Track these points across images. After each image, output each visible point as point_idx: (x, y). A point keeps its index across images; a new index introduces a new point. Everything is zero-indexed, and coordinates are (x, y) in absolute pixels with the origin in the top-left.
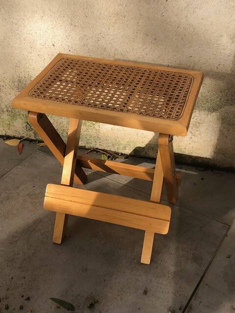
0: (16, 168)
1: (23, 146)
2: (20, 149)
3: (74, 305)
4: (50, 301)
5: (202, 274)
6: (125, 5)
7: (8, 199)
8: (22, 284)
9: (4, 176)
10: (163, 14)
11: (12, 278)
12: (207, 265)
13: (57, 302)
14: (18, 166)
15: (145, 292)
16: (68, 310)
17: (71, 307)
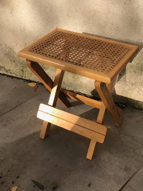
0: (30, 100)
1: (37, 87)
2: (35, 89)
3: (44, 186)
4: (31, 182)
5: (128, 179)
6: (99, 5)
7: (21, 118)
8: (17, 169)
9: (23, 104)
10: (123, 12)
11: (13, 165)
12: (133, 174)
13: (34, 183)
14: (32, 99)
15: (89, 185)
16: (40, 189)
17: (42, 187)
